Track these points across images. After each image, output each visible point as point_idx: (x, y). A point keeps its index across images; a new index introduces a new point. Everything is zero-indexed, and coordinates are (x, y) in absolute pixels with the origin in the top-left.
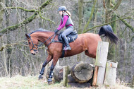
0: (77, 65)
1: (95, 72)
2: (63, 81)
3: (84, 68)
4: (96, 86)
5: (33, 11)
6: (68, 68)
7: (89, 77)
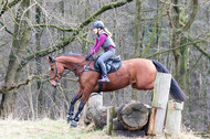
0: (127, 106)
1: (152, 116)
2: (107, 128)
3: (136, 110)
4: (153, 135)
5: (70, 31)
6: (113, 109)
7: (143, 122)
